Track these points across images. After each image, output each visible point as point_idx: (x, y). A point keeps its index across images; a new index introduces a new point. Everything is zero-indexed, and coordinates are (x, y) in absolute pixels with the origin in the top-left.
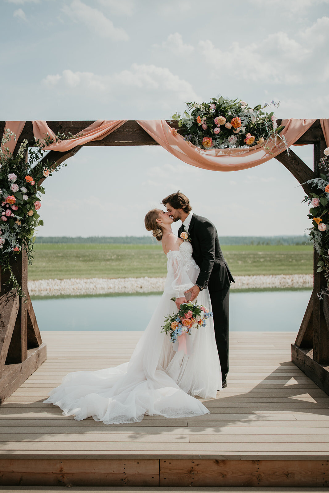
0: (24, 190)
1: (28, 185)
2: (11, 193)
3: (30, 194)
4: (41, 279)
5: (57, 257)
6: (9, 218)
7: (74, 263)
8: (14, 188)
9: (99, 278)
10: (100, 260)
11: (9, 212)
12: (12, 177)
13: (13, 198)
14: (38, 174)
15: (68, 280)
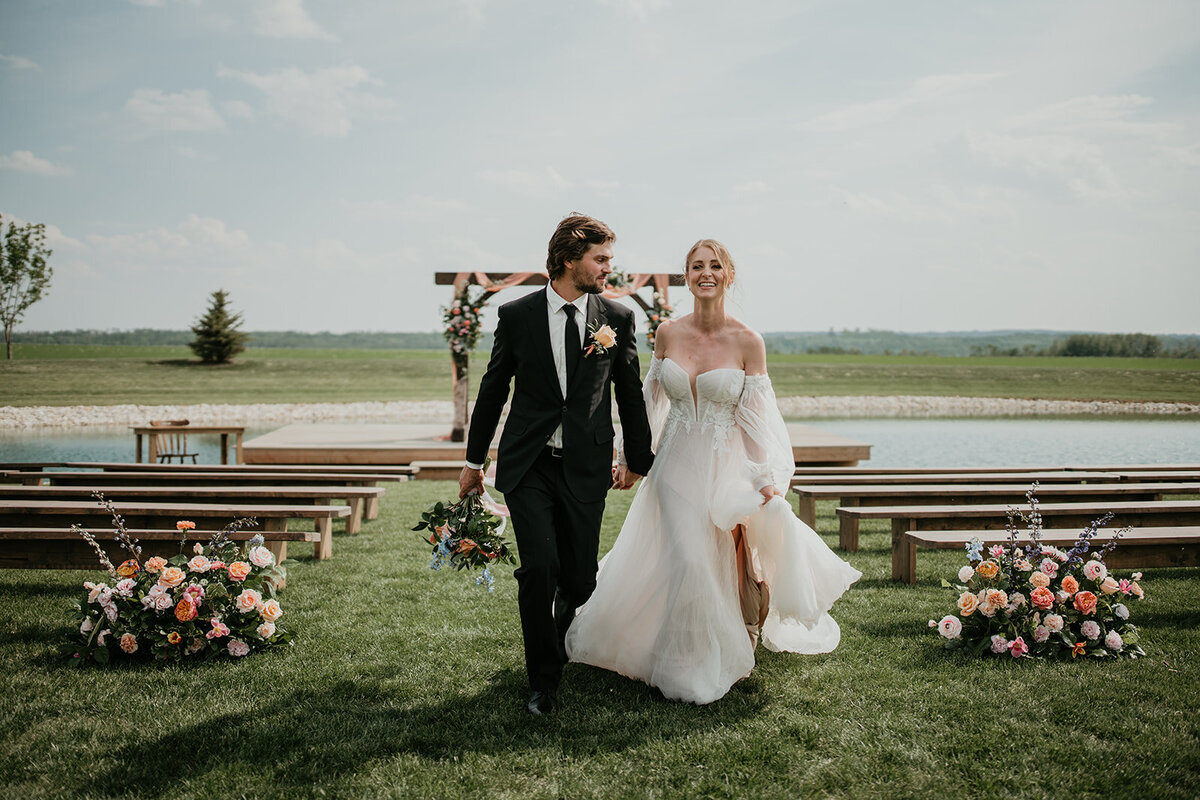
0: (473, 316)
1: (475, 314)
2: (467, 319)
3: (476, 318)
4: (355, 401)
5: (365, 370)
6: (465, 335)
7: (393, 380)
8: (468, 315)
9: (441, 400)
10: (435, 376)
11: (463, 330)
12: (466, 308)
13: (467, 322)
14: (480, 303)
15: (394, 404)
